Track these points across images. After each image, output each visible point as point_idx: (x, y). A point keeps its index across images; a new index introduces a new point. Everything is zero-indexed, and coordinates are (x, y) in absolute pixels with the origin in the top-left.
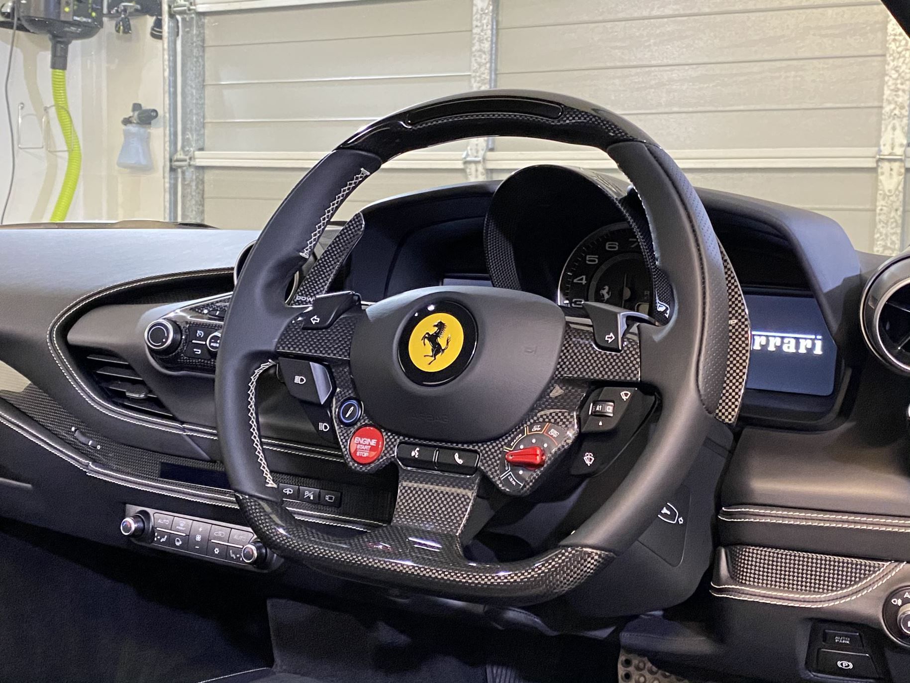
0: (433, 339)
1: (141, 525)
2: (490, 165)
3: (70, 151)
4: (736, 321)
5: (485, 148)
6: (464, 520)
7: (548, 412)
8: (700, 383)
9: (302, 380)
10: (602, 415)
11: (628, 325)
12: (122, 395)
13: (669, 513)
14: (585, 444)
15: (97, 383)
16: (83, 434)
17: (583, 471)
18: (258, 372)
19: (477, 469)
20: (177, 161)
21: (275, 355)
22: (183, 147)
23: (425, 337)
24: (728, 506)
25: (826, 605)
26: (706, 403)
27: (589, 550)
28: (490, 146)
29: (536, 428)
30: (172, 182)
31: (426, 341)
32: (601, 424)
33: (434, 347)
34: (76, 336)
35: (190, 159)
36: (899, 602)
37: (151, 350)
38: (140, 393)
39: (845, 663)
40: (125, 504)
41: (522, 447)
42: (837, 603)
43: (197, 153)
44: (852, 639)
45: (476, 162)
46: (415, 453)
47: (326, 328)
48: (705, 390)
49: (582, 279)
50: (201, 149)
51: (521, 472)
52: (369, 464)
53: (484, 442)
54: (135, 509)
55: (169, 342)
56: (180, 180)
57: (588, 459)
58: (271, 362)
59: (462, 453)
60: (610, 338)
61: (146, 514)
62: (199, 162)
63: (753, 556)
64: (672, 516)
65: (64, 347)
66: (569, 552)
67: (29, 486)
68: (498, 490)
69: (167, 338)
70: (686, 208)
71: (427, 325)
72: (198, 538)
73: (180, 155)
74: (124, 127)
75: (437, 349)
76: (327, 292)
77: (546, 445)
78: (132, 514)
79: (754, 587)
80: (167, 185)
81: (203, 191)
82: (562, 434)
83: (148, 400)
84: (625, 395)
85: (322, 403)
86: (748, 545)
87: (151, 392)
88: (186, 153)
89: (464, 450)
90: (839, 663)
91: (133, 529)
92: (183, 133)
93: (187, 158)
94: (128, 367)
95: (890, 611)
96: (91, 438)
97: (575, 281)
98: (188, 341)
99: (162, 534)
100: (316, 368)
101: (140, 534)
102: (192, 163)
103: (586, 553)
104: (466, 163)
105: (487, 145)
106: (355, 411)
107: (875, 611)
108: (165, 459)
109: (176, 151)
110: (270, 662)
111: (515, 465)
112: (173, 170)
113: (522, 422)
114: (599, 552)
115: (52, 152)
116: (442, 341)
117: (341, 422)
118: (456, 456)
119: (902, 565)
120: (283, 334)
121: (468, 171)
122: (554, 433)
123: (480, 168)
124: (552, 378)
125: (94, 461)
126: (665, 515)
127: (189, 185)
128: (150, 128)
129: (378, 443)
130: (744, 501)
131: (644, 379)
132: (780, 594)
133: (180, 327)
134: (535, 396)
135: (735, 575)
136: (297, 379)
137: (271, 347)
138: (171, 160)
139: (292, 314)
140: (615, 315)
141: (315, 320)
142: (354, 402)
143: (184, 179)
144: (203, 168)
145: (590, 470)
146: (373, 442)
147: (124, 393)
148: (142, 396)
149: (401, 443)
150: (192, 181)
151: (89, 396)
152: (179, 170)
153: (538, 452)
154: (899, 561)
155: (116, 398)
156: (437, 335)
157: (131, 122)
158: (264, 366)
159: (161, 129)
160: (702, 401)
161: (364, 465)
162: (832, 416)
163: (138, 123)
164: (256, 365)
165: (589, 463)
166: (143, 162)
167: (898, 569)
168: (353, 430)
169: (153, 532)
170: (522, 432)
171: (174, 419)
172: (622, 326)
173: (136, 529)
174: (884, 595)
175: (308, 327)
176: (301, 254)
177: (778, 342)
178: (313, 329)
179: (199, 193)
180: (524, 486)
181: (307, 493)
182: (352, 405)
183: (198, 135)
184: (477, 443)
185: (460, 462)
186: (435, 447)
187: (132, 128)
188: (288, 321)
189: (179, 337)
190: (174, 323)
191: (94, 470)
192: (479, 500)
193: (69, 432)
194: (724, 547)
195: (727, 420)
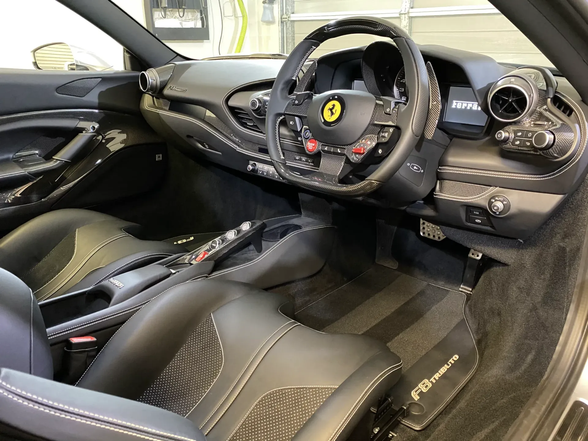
0: (331, 110)
1: (254, 168)
2: (411, 15)
3: (243, 16)
4: (436, 103)
5: (409, 7)
6: (340, 171)
7: (369, 135)
8: (413, 127)
9: (292, 123)
10: (384, 137)
11: (395, 105)
12: (246, 124)
13: (417, 168)
14: (380, 146)
15: (238, 119)
16: (235, 137)
17: (378, 155)
18: (279, 120)
19: (344, 155)
20: (284, 18)
21: (284, 114)
22: (286, 13)
23: (329, 109)
24: (441, 166)
25: (469, 201)
26: (415, 133)
27: (373, 181)
28: (411, 6)
29: (364, 141)
30: (282, 27)
31: (329, 110)
32: (383, 140)
33: (331, 113)
34: (231, 103)
35: (289, 17)
36: (494, 201)
37: (252, 110)
38: (251, 123)
39: (478, 221)
40: (249, 160)
41: (358, 147)
42: (473, 200)
43: (292, 15)
44: (480, 213)
45: (405, 14)
46: (326, 149)
47: (300, 105)
48: (415, 129)
49: (403, 81)
50: (293, 13)
51: (357, 156)
52: (312, 152)
53: (347, 145)
54: (251, 162)
55: (257, 106)
56: (285, 26)
57: (380, 151)
58: (283, 117)
59: (340, 149)
60: (388, 110)
61: (255, 164)
62: (292, 19)
63: (447, 184)
64: (419, 169)
65: (227, 107)
66: (367, 182)
67: (220, 153)
68: (351, 161)
69: (256, 105)
70: (416, 63)
71: (329, 105)
72: (271, 172)
73: (285, 16)
74: (263, 5)
75: (332, 114)
76: (304, 91)
77: (365, 147)
78: (251, 164)
79: (446, 194)
80: (280, 29)
81: (294, 31)
82: (371, 143)
83: (254, 126)
84: (391, 130)
85: (299, 131)
86: (447, 180)
87: (254, 123)
88: (287, 15)
89: (341, 148)
90: (476, 220)
91: (251, 169)
92: (286, 6)
93: (287, 17)
94: (247, 114)
95: (490, 203)
96: (237, 138)
97: (401, 81)
98: (264, 106)
99: (260, 171)
100: (297, 118)
101: (253, 170)
102: (289, 19)
103: (372, 182)
104: (400, 14)
105: (410, 6)
106: (309, 134)
107: (485, 204)
108: (260, 146)
109: (283, 14)
110: (300, 213)
111: (356, 153)
112: (282, 22)
113: (359, 139)
114: (376, 182)
115: (236, 17)
116: (334, 111)
117: (304, 137)
118: (339, 150)
119: (497, 188)
120: (287, 107)
121: (401, 17)
122: (369, 143)
123: (406, 16)
124: (369, 124)
125: (239, 146)
126: (416, 169)
127: (288, 28)
128: (273, 5)
129: (315, 145)
130: (444, 165)
131: (397, 125)
132: (455, 197)
133: (260, 101)
134: (363, 130)
135: (441, 191)
136: (291, 123)
137: (283, 112)
138: (281, 18)
139: (290, 100)
140: (391, 102)
141: (297, 102)
142: (309, 131)
143: (286, 26)
144: (294, 21)
145: (381, 155)
146: (314, 145)
147: (246, 123)
148: (252, 124)
149: (322, 145)
150: (289, 27)
151: (236, 124)
152: (285, 22)
153: (362, 149)
154: (496, 187)
155: (244, 125)
156: (333, 108)
157: (266, 3)
158: (281, 118)
159: (277, 5)
160: (413, 133)
161: (311, 152)
162: (482, 135)
163: (268, 3)
164: (278, 118)
165: (380, 153)
166: (271, 20)
167: (495, 190)
168: (308, 140)
169: (257, 170)
170: (359, 142)
171: (261, 132)
172: (393, 105)
173: (252, 169)
174: (489, 198)
175: (294, 104)
176: (293, 78)
177: (471, 105)
178: (296, 105)
179: (292, 32)
180: (358, 160)
181: (303, 159)
182: (307, 132)
183: (292, 7)
184: (345, 146)
185: (339, 152)
186: (332, 146)
187: (267, 5)
188: (288, 103)
189: (260, 105)
190: (258, 99)
191: (239, 149)
192: (346, 164)
193: (231, 136)
194: (439, 180)
195: (429, 138)
